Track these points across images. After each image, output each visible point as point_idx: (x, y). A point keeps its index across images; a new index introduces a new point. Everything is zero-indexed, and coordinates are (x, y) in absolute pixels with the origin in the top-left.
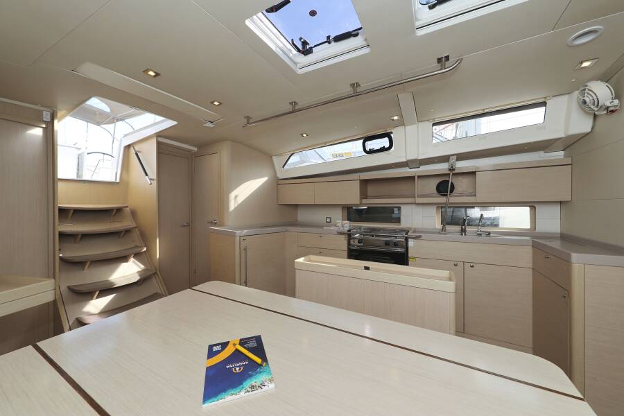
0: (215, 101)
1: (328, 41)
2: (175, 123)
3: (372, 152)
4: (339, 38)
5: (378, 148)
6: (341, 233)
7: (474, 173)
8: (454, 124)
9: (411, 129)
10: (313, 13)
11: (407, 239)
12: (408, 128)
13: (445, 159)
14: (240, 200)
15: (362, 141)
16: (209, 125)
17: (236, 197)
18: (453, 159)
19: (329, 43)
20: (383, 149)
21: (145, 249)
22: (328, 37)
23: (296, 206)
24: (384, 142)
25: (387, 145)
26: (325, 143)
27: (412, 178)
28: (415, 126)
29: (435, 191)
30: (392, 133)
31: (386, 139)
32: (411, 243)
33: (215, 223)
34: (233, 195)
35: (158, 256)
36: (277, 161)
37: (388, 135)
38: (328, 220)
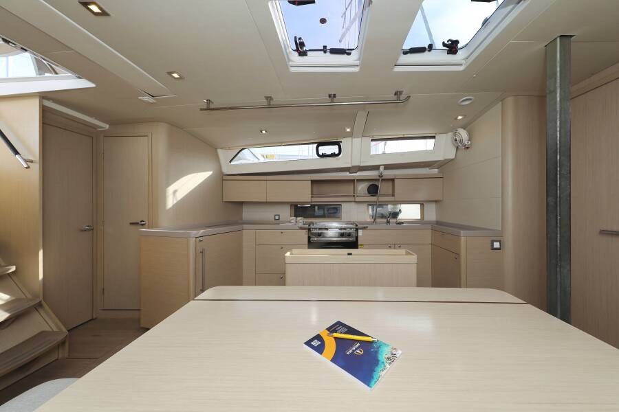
0: (173, 73)
1: (324, 50)
2: (93, 85)
3: (324, 156)
4: (335, 51)
5: (329, 153)
6: (301, 228)
7: (393, 180)
8: (383, 142)
9: (357, 141)
10: (323, 21)
11: (357, 230)
12: (355, 140)
13: (376, 168)
14: (180, 196)
15: (315, 145)
16: (146, 98)
17: (175, 192)
18: (382, 168)
19: (325, 52)
20: (333, 155)
21: (13, 268)
22: (325, 47)
23: (241, 204)
24: (335, 149)
25: (337, 152)
26: (281, 143)
27: (353, 181)
28: (359, 139)
29: (366, 192)
30: (341, 142)
31: (337, 147)
32: (360, 232)
33: (142, 225)
34: (171, 189)
35: (41, 277)
36: (223, 155)
37: (337, 143)
38: (277, 218)
